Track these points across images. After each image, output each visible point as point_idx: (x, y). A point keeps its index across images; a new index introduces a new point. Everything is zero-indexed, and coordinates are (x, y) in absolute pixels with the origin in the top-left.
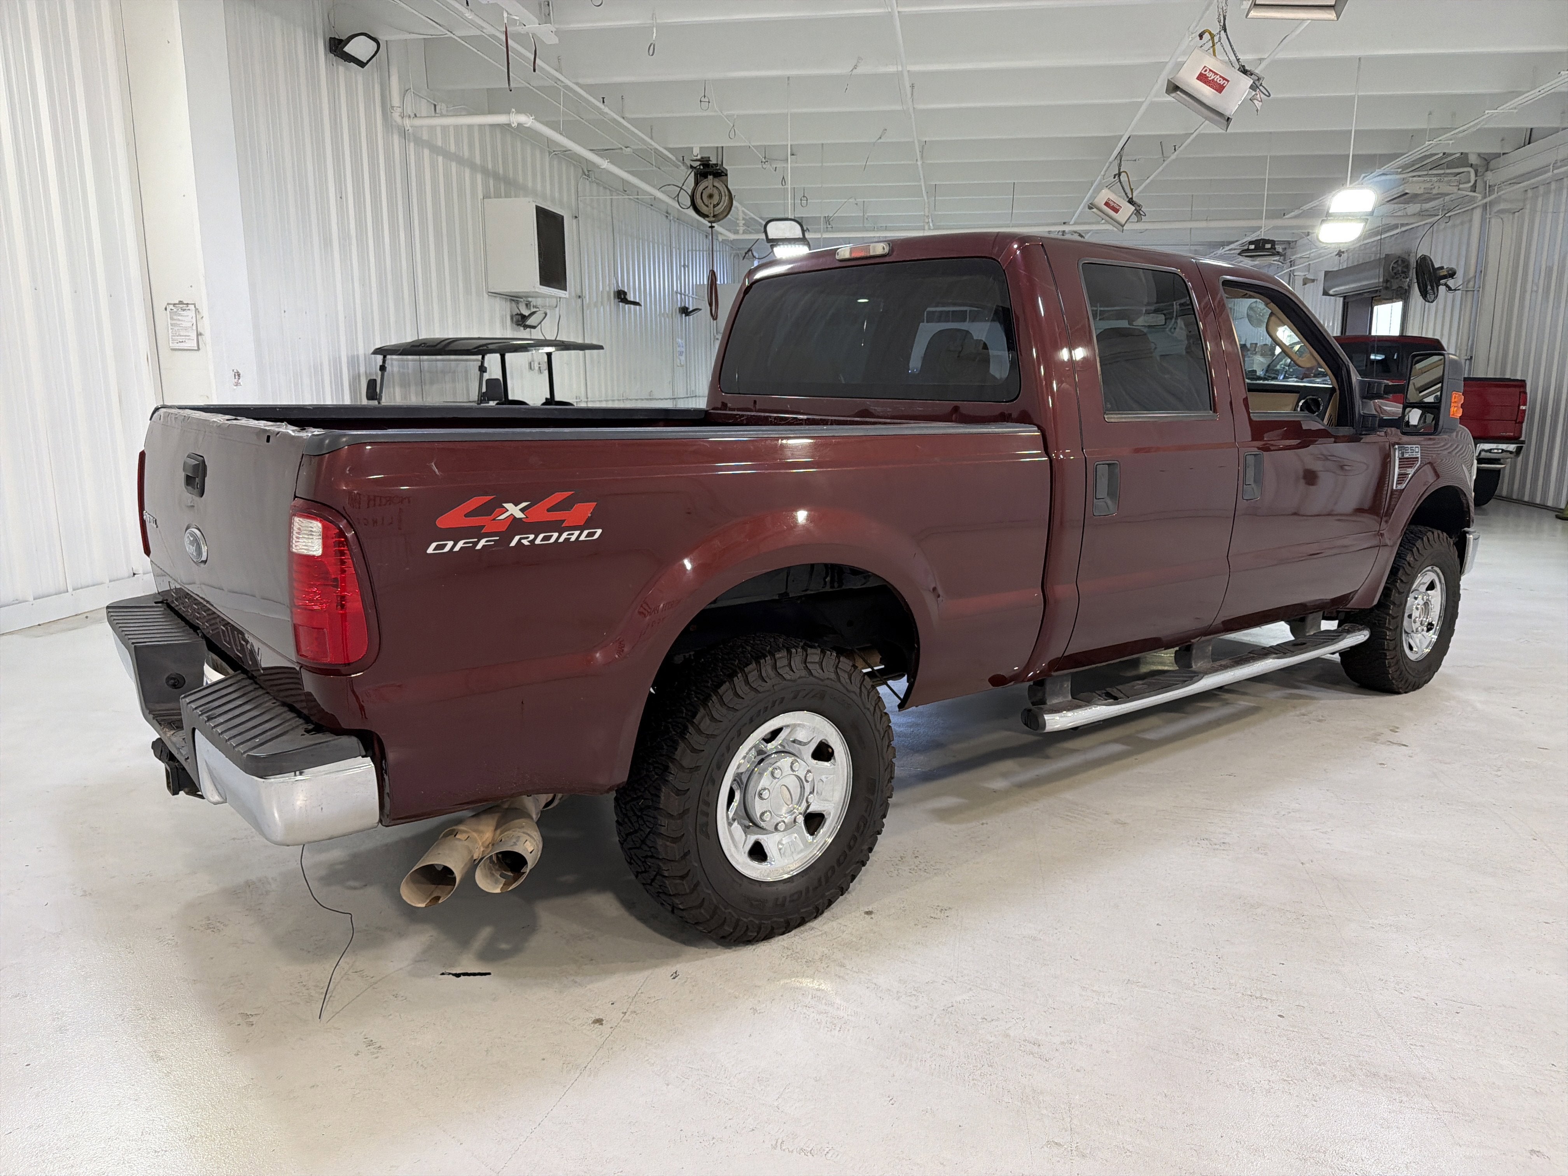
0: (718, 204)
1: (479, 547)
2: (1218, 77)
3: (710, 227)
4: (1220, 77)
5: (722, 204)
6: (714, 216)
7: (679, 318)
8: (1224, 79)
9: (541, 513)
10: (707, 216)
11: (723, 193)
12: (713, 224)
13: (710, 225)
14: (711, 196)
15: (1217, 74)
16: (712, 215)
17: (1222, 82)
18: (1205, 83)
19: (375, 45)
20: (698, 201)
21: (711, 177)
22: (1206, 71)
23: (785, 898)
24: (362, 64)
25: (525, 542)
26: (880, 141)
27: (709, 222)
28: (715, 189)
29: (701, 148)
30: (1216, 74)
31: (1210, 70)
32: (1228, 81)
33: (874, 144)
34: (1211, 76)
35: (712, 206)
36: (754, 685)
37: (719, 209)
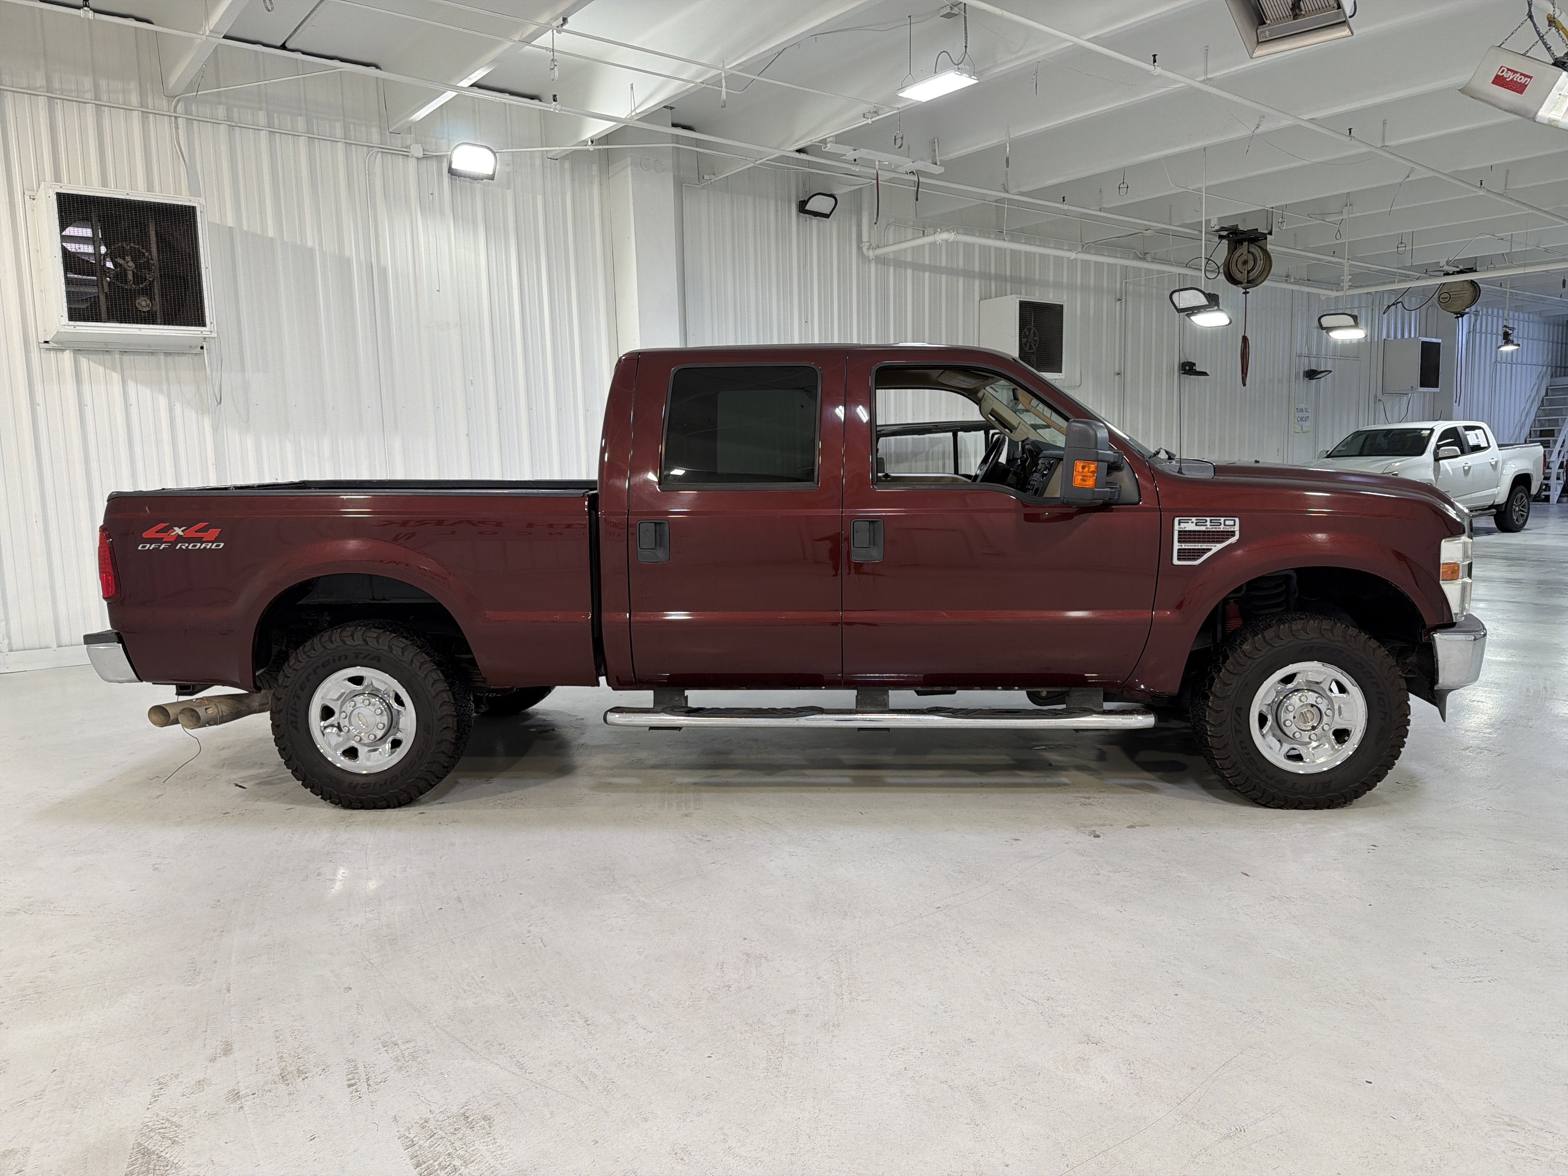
0: (1253, 269)
1: (161, 548)
2: (1518, 75)
3: (1244, 293)
4: (1521, 74)
5: (1257, 268)
6: (1248, 282)
7: (1303, 382)
8: (1526, 76)
9: (191, 532)
10: (1241, 283)
11: (1258, 258)
12: (1248, 290)
13: (1244, 291)
14: (1245, 262)
15: (1517, 73)
16: (1246, 281)
17: (1523, 81)
18: (1502, 86)
19: (833, 200)
20: (1234, 269)
21: (1246, 244)
22: (1503, 72)
23: (357, 784)
24: (827, 216)
25: (184, 547)
26: (1408, 179)
27: (1243, 288)
28: (1250, 256)
29: (1219, 218)
30: (1515, 72)
31: (1509, 70)
32: (1531, 77)
33: (1401, 184)
34: (1509, 76)
35: (1246, 272)
36: (325, 644)
37: (1253, 275)
